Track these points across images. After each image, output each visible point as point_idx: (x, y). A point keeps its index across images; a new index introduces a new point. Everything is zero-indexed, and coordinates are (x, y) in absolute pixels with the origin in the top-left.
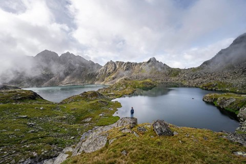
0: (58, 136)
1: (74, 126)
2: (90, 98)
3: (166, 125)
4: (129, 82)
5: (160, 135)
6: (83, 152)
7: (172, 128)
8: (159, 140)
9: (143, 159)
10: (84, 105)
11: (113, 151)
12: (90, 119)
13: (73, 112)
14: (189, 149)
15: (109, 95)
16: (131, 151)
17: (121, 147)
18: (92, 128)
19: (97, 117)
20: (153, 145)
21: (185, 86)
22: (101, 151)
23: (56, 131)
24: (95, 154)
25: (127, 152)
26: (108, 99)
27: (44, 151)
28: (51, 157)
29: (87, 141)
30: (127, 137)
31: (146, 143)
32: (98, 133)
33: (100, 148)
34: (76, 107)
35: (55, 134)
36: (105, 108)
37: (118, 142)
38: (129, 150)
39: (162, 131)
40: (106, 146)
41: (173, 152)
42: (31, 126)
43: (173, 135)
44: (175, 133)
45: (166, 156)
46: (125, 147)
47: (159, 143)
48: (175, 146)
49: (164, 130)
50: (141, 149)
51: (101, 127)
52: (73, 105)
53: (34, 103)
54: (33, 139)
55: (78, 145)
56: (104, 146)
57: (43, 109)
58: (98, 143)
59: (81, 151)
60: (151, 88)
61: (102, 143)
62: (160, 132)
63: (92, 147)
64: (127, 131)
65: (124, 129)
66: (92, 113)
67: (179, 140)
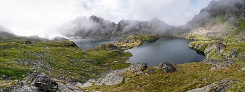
0: (86, 72)
1: (96, 67)
2: (108, 49)
3: (171, 65)
4: (138, 36)
5: (167, 72)
6: (103, 84)
7: (175, 66)
8: (166, 75)
9: (156, 89)
10: (102, 53)
11: (129, 85)
12: (107, 64)
13: (95, 58)
14: (188, 75)
15: (122, 47)
16: (145, 86)
17: (135, 83)
18: (109, 71)
19: (112, 63)
20: (163, 80)
21: (178, 38)
22: (119, 85)
23: (84, 68)
24: (114, 86)
25: (141, 87)
26: (121, 50)
27: (78, 78)
28: (82, 82)
29: (106, 78)
30: (139, 76)
31: (157, 79)
32: (115, 74)
33: (117, 83)
34: (97, 54)
35: (84, 70)
36: (119, 57)
37: (132, 80)
38: (143, 85)
39: (168, 69)
40: (123, 82)
41: (178, 81)
42: (72, 62)
43: (176, 70)
44: (177, 69)
45: (174, 84)
46: (139, 83)
47: (167, 78)
48: (178, 76)
49: (170, 68)
50: (153, 83)
51: (117, 70)
52: (95, 53)
53: (74, 49)
54: (72, 69)
55: (99, 79)
56: (120, 82)
57: (78, 53)
58: (116, 80)
59: (102, 83)
60: (155, 41)
61: (118, 80)
62: (166, 70)
63: (111, 82)
64: (139, 73)
65: (137, 71)
66: (109, 60)
67: (180, 72)
